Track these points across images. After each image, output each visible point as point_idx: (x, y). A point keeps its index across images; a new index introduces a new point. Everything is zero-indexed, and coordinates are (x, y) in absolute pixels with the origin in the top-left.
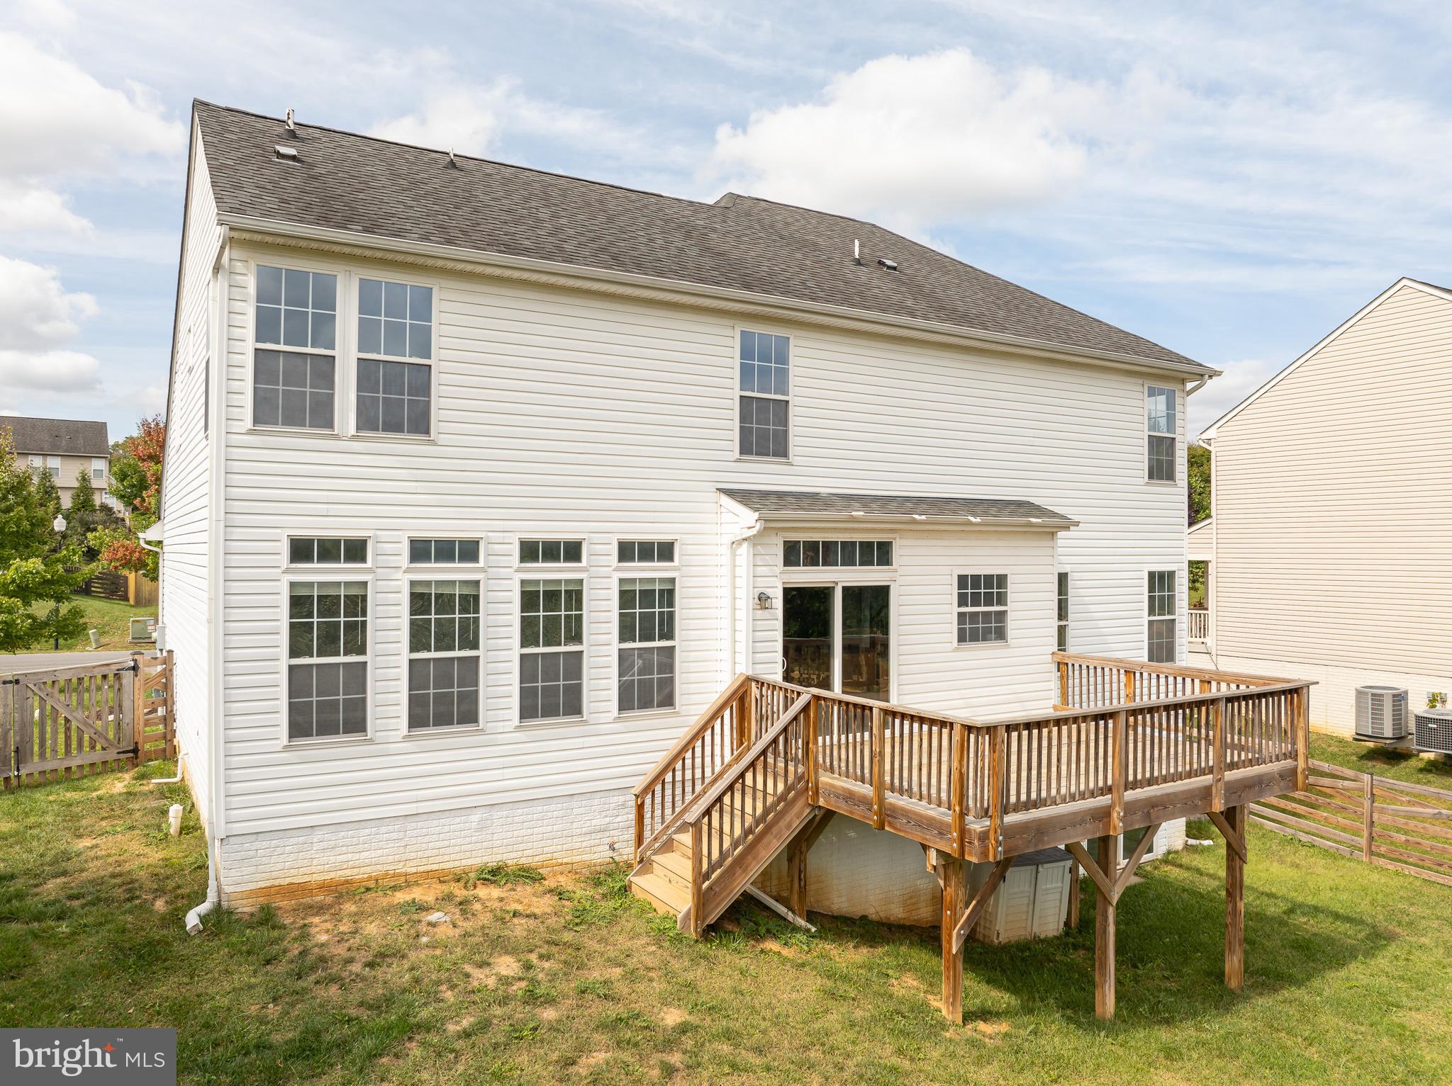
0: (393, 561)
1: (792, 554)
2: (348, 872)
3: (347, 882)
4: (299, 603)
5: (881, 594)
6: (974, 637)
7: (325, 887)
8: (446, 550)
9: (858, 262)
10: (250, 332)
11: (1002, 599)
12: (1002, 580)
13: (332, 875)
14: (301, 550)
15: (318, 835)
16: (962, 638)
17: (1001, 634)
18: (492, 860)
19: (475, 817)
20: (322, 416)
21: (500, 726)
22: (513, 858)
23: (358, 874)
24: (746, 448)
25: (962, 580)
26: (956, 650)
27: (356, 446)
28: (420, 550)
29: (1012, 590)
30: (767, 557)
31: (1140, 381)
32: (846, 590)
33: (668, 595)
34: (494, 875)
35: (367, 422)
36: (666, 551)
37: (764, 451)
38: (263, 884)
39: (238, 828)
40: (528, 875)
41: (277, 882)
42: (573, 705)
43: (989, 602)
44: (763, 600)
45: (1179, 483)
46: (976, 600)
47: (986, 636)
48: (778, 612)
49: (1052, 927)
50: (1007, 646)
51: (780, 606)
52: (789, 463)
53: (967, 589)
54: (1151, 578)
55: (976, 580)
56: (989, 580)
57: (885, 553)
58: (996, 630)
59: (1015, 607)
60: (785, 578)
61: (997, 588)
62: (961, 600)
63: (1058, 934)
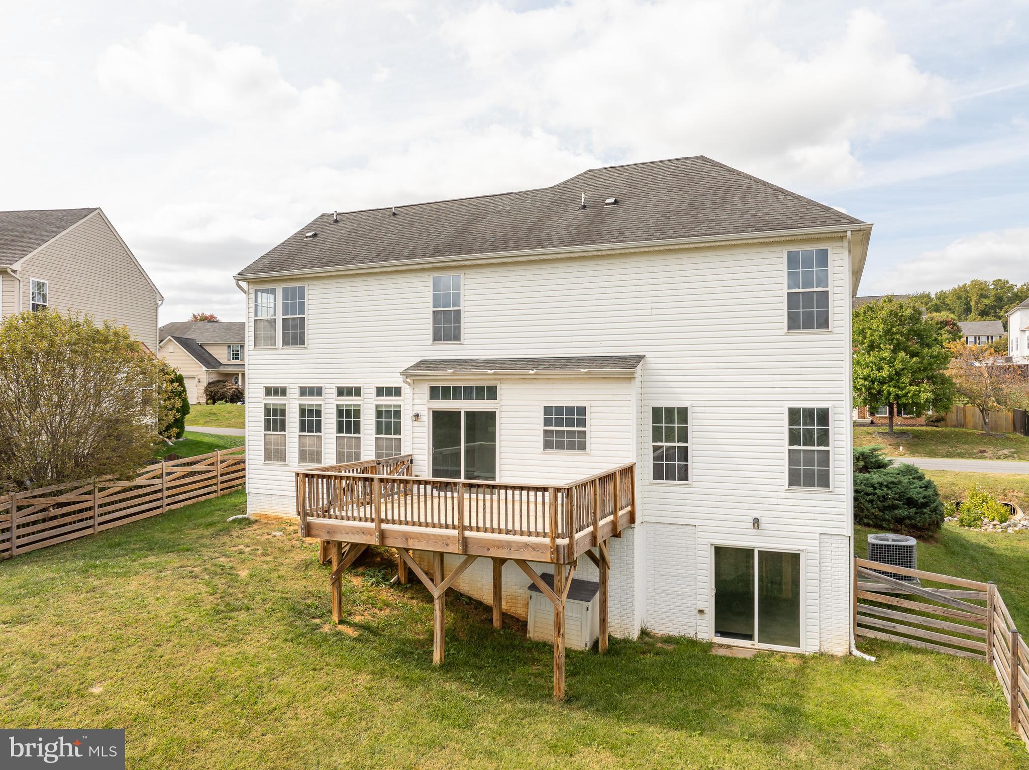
0: (294, 396)
1: (435, 393)
2: (282, 515)
3: (282, 518)
4: (267, 411)
5: (490, 417)
6: (560, 446)
7: (275, 518)
8: (311, 392)
9: (584, 207)
10: (253, 314)
11: (582, 423)
12: (582, 411)
13: (277, 514)
14: (268, 392)
15: (273, 498)
16: (548, 445)
17: (582, 446)
20: (272, 341)
24: (437, 337)
25: (547, 410)
26: (542, 453)
27: (283, 352)
28: (303, 392)
29: (589, 417)
30: (421, 395)
32: (466, 413)
33: (398, 414)
35: (286, 342)
36: (398, 392)
37: (447, 338)
38: (258, 512)
39: (252, 490)
41: (262, 513)
43: (570, 423)
44: (417, 417)
45: (836, 330)
46: (559, 423)
47: (571, 447)
48: (426, 423)
49: (575, 643)
50: (588, 454)
51: (427, 420)
52: (460, 344)
53: (553, 415)
54: (794, 414)
55: (559, 410)
56: (570, 410)
57: (491, 393)
58: (578, 443)
59: (594, 428)
60: (431, 406)
61: (577, 415)
62: (547, 422)
63: (580, 649)
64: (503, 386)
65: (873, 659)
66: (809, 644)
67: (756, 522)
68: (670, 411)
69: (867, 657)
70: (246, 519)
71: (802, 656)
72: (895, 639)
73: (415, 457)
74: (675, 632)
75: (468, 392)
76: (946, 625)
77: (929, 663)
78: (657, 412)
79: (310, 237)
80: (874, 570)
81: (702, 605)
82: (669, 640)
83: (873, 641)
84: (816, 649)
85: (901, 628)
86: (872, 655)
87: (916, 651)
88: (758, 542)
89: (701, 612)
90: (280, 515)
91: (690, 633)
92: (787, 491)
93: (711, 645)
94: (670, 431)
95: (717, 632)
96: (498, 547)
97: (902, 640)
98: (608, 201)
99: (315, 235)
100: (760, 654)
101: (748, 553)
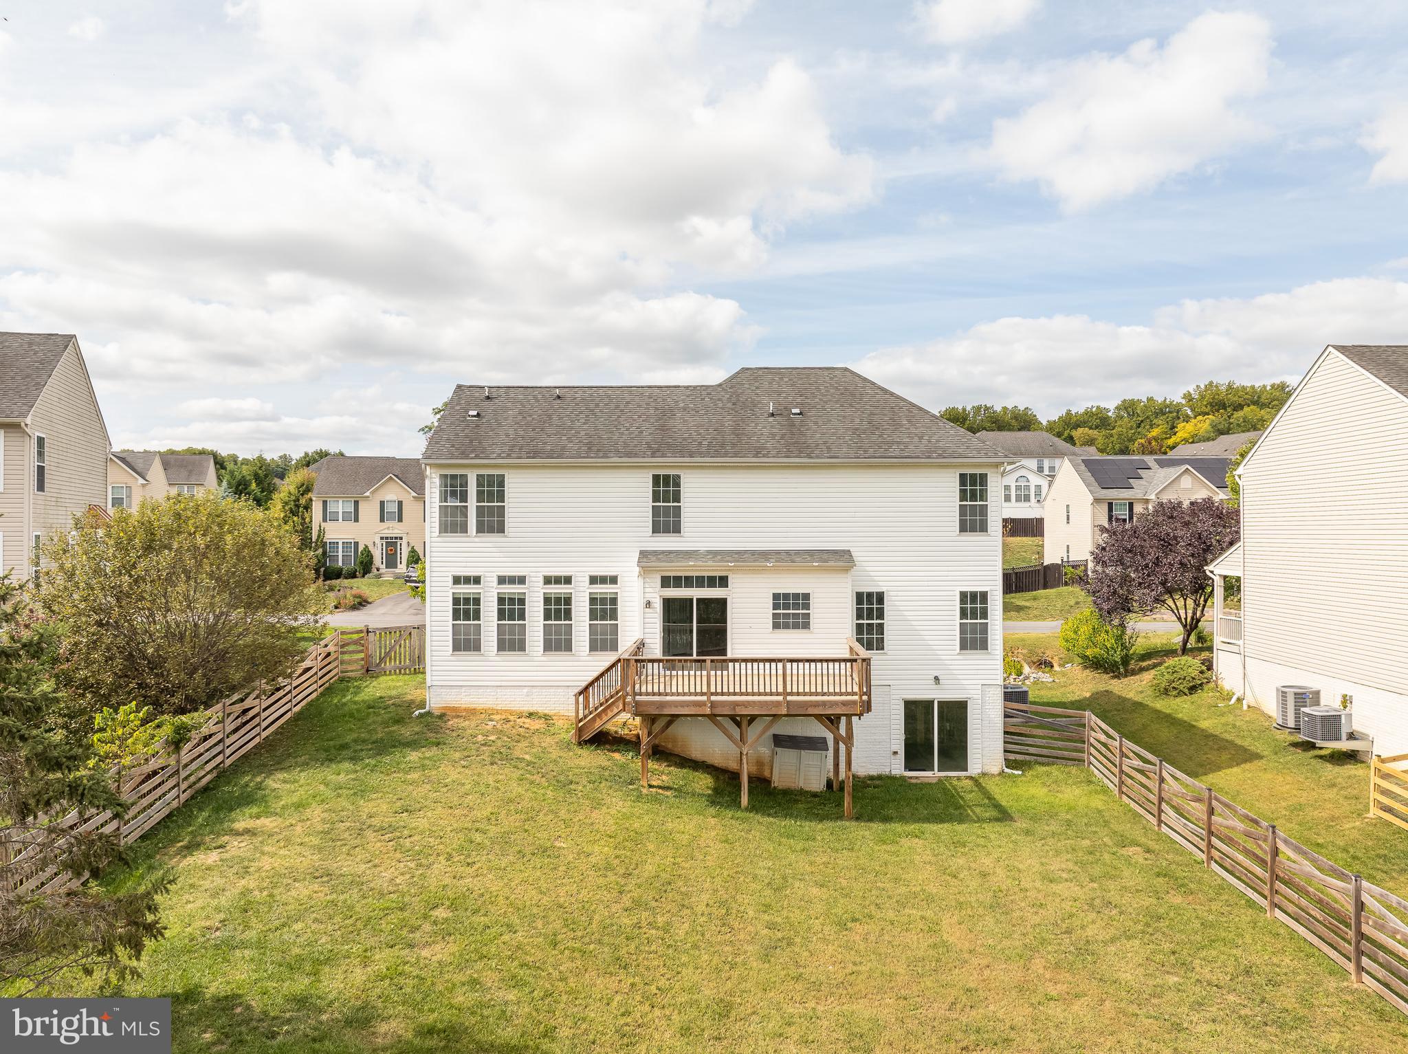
0: (491, 584)
1: (666, 582)
3: (474, 709)
4: (456, 601)
5: (722, 603)
6: (786, 626)
7: (466, 710)
8: (512, 580)
9: (772, 415)
10: (437, 499)
11: (807, 606)
12: (806, 596)
13: (469, 706)
14: (457, 580)
15: (463, 689)
16: (776, 626)
17: (806, 626)
18: (532, 709)
19: (525, 690)
20: (464, 529)
21: (535, 654)
22: (542, 709)
23: (480, 707)
24: (656, 529)
25: (776, 596)
26: (771, 633)
27: (477, 540)
28: (502, 580)
29: (813, 601)
30: (651, 584)
31: (954, 470)
32: (698, 600)
33: (614, 601)
34: (530, 715)
35: (480, 529)
36: (614, 580)
37: (667, 531)
38: (444, 705)
39: (435, 683)
40: (547, 717)
41: (449, 705)
42: (568, 647)
43: (796, 606)
44: (648, 605)
45: (992, 534)
46: (786, 607)
47: (796, 626)
48: (658, 610)
49: (814, 786)
50: (812, 633)
51: (658, 606)
52: (682, 537)
53: (780, 600)
54: (963, 595)
55: (786, 596)
56: (796, 596)
57: (723, 581)
58: (803, 623)
59: (817, 611)
60: (662, 594)
61: (803, 600)
62: (776, 607)
63: (819, 791)
64: (734, 576)
65: (1020, 773)
66: (974, 768)
67: (936, 678)
68: (870, 595)
69: (1016, 772)
70: (429, 713)
71: (971, 778)
72: (1028, 758)
73: (647, 641)
74: (874, 773)
75: (700, 582)
76: (1060, 744)
77: (1055, 771)
78: (859, 597)
79: (475, 416)
80: (1015, 710)
81: (895, 748)
82: (872, 778)
83: (1015, 761)
84: (980, 771)
85: (1032, 750)
86: (1017, 770)
87: (1043, 764)
88: (938, 695)
89: (895, 753)
90: (473, 706)
91: (885, 771)
92: (959, 654)
93: (902, 778)
94: (870, 611)
95: (905, 768)
96: (815, 706)
97: (1033, 758)
98: (794, 411)
99: (478, 415)
100: (940, 780)
101: (929, 704)
